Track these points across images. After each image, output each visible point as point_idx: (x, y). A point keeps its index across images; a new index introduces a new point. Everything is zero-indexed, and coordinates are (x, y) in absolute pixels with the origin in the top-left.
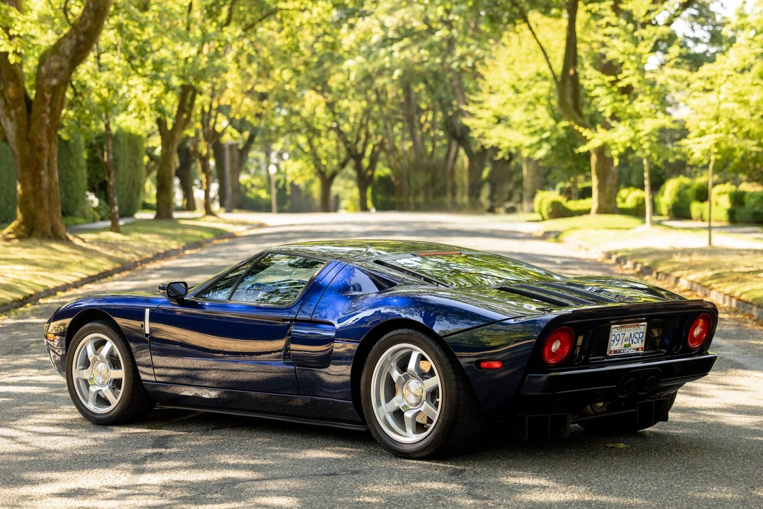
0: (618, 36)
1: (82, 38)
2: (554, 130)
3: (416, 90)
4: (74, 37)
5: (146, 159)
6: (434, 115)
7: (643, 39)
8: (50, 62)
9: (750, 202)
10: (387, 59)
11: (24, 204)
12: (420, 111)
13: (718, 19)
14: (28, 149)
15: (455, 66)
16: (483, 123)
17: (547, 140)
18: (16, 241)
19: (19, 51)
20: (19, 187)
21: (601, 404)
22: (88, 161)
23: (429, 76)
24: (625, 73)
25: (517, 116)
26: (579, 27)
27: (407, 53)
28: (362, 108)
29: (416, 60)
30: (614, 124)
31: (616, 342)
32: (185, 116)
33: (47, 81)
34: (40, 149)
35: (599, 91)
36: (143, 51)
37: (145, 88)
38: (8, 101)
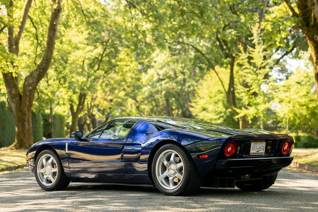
0: (250, 73)
1: (41, 71)
2: (225, 113)
3: (171, 101)
4: (38, 70)
5: (66, 128)
6: (178, 111)
7: (260, 74)
8: (29, 80)
9: (302, 139)
10: (160, 87)
11: (18, 136)
12: (173, 110)
13: (289, 71)
14: (20, 114)
15: (186, 90)
16: (197, 110)
17: (222, 117)
18: (15, 150)
19: (17, 72)
20: (16, 129)
21: (247, 175)
22: (43, 125)
23: (176, 95)
24: (253, 87)
25: (211, 107)
26: (234, 72)
27: (167, 85)
28: (150, 109)
29: (171, 87)
30: (249, 107)
31: (253, 150)
32: (81, 107)
33: (28, 88)
34: (25, 114)
35: (243, 94)
36: (64, 78)
37: (66, 93)
38: (13, 95)
